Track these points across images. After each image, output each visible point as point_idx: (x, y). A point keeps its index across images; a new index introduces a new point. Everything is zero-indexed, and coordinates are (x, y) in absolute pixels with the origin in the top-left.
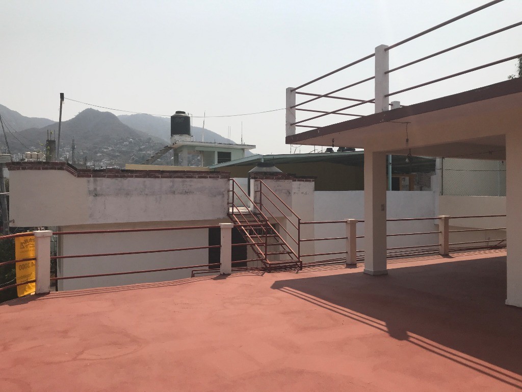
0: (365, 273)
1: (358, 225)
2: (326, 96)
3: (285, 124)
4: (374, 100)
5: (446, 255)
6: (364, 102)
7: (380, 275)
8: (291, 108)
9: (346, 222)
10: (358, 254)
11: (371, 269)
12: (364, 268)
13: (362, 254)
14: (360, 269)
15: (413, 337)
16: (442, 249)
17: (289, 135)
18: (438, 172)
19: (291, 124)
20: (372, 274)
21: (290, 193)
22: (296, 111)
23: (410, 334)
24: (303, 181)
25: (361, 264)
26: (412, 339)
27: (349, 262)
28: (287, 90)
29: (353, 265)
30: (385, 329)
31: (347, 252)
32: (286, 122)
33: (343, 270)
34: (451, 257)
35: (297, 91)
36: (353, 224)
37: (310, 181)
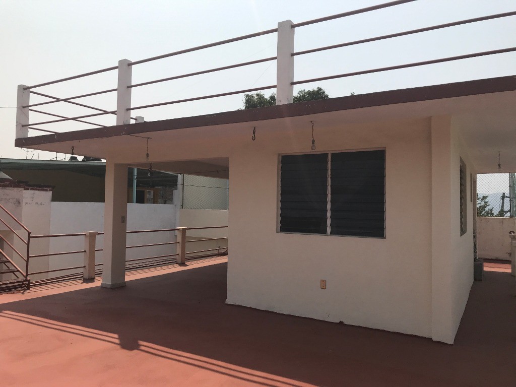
0: (102, 287)
1: (97, 237)
2: (65, 100)
3: (15, 124)
4: (116, 111)
5: (182, 264)
6: (106, 113)
7: (118, 287)
8: (24, 107)
9: (85, 235)
10: (96, 268)
11: (109, 282)
12: (101, 282)
13: (100, 267)
14: (98, 283)
15: (144, 346)
16: (179, 258)
17: (19, 137)
18: (179, 186)
19: (23, 125)
20: (109, 287)
21: (19, 203)
22: (30, 111)
23: (141, 343)
24: (39, 190)
25: (99, 278)
26: (142, 348)
27: (86, 276)
28: (20, 87)
29: (90, 280)
30: (117, 341)
31: (84, 267)
32: (17, 122)
33: (80, 286)
34: (186, 265)
35: (31, 90)
36: (92, 237)
37: (46, 190)
